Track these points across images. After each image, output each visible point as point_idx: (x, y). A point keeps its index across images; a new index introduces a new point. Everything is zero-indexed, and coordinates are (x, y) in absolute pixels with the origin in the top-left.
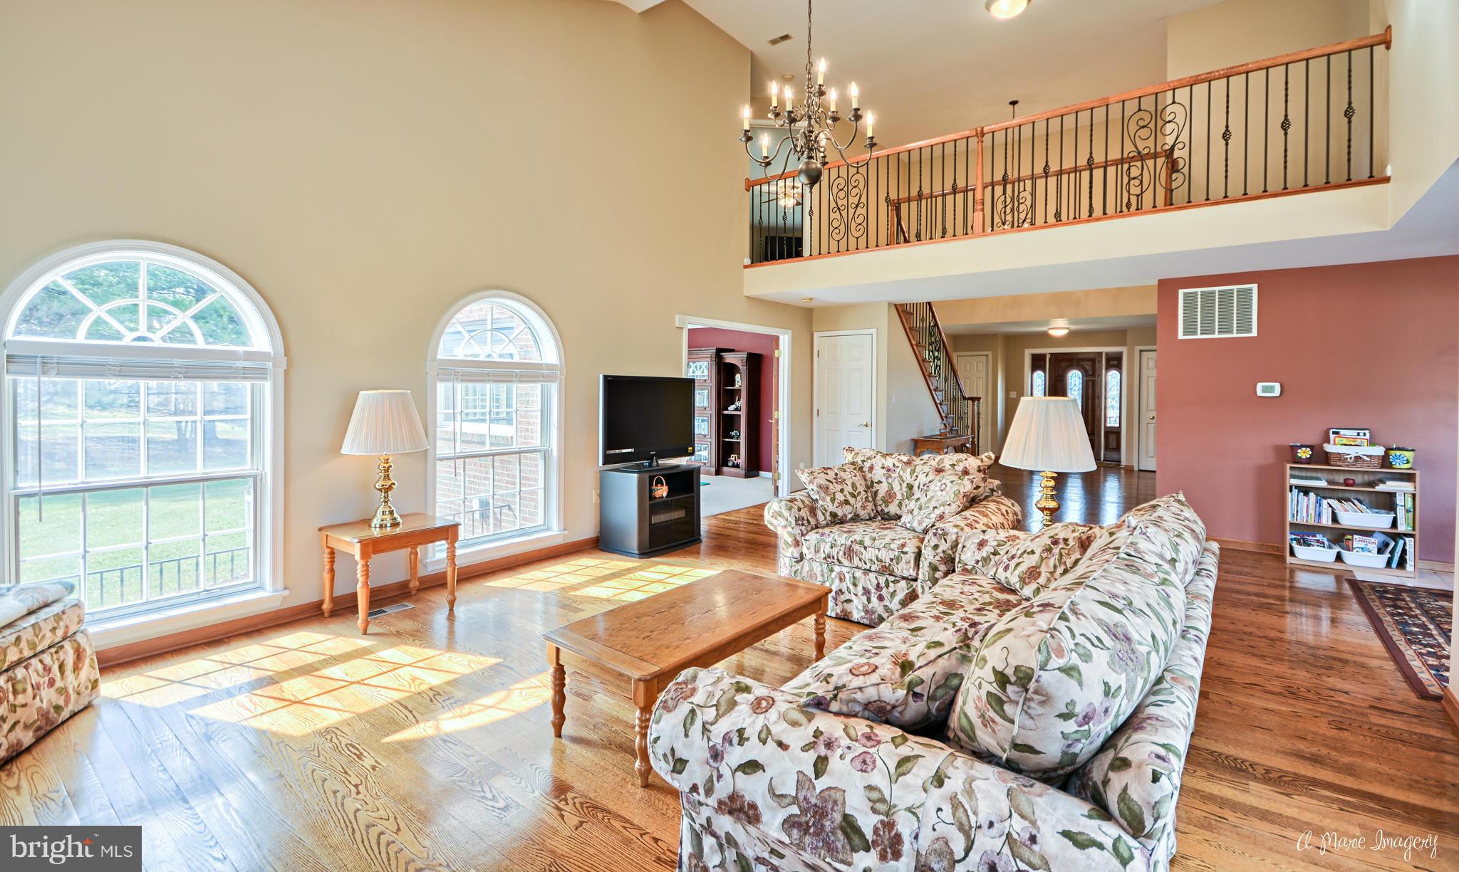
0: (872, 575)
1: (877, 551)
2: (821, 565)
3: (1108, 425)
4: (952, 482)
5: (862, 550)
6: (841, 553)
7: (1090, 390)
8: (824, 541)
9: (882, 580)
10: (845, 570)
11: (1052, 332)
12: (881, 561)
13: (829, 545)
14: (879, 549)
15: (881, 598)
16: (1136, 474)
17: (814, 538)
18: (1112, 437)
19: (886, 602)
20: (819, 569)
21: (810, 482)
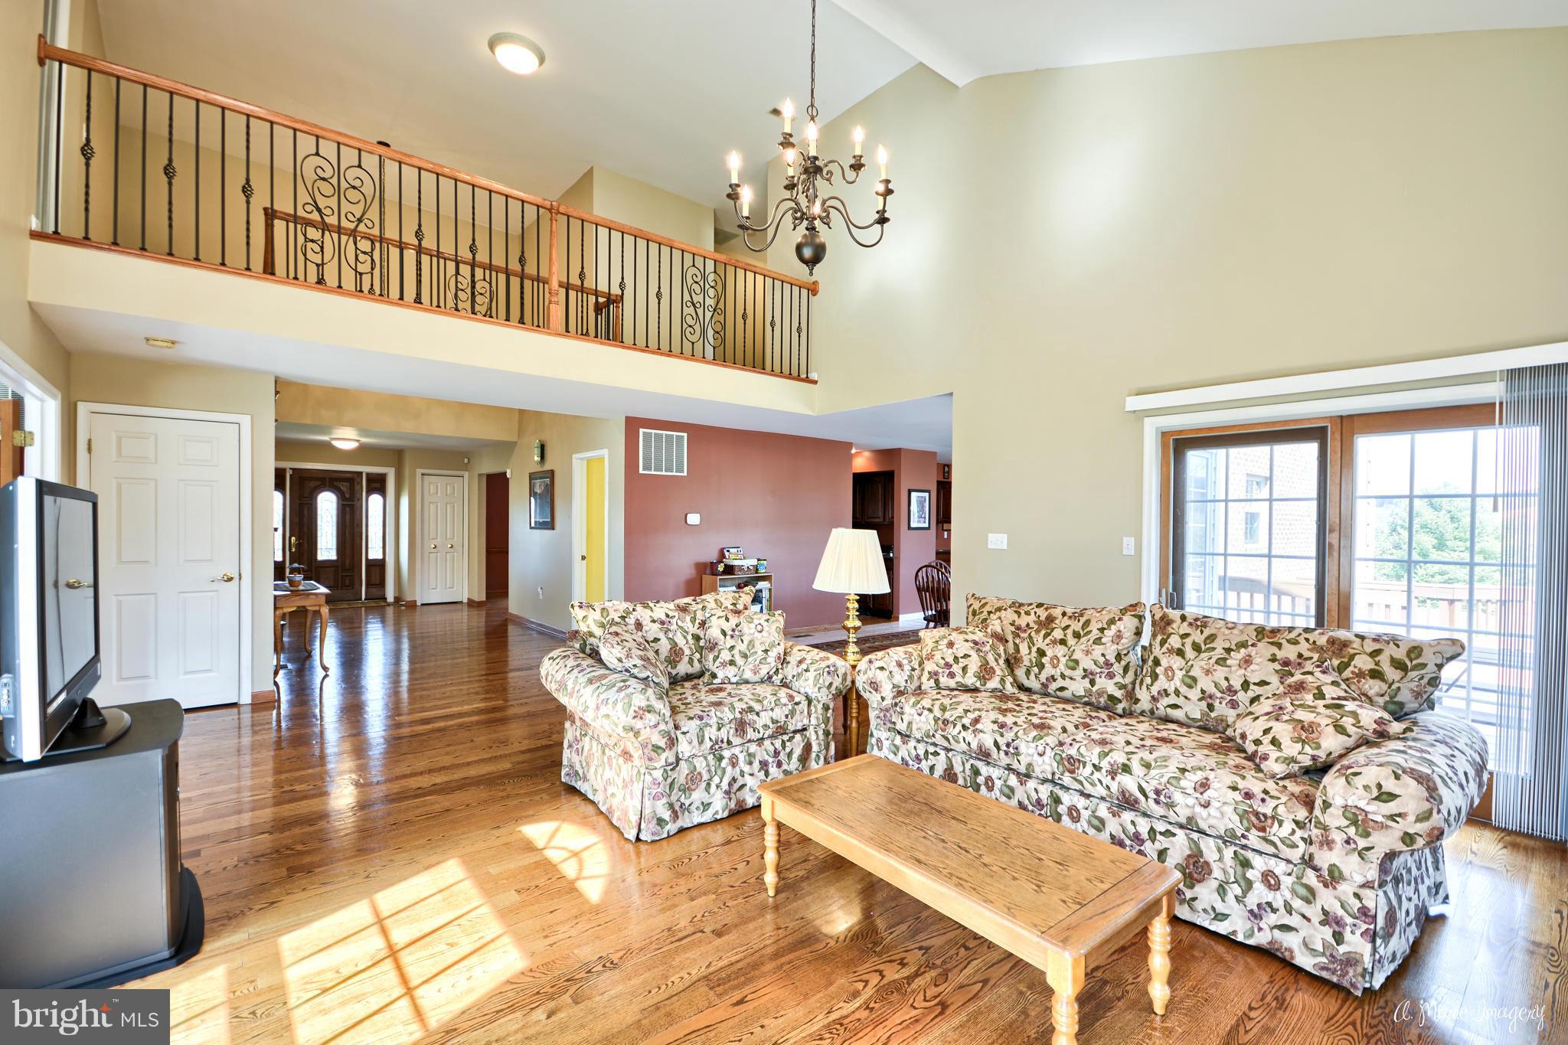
0: (767, 743)
1: (770, 712)
2: (706, 758)
3: (371, 557)
4: (767, 621)
5: (755, 717)
6: (732, 731)
7: (348, 517)
8: (707, 725)
9: (778, 743)
10: (736, 751)
11: (337, 444)
12: (777, 722)
13: (715, 727)
14: (772, 709)
15: (779, 765)
16: (418, 609)
17: (695, 727)
18: (376, 571)
19: (785, 767)
20: (704, 764)
21: (628, 656)
